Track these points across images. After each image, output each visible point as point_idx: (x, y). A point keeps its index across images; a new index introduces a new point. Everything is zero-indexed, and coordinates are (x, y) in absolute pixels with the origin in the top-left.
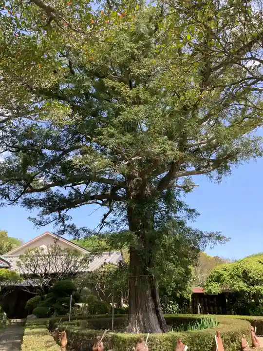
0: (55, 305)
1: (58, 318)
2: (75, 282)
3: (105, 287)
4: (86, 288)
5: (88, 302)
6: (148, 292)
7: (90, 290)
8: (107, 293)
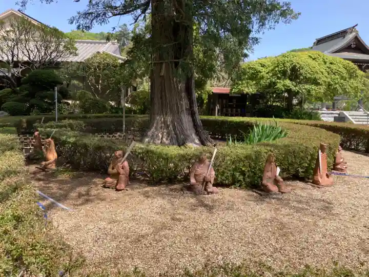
0: (33, 101)
1: (39, 117)
2: (60, 74)
3: (100, 82)
4: (76, 82)
5: (80, 99)
6: (181, 86)
7: (81, 85)
8: (104, 89)
